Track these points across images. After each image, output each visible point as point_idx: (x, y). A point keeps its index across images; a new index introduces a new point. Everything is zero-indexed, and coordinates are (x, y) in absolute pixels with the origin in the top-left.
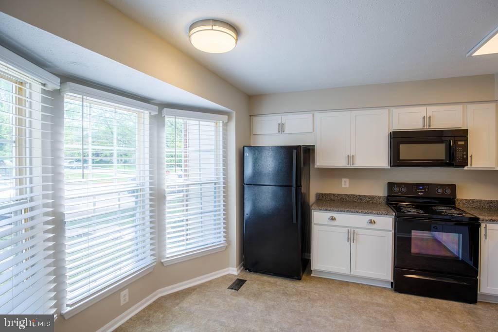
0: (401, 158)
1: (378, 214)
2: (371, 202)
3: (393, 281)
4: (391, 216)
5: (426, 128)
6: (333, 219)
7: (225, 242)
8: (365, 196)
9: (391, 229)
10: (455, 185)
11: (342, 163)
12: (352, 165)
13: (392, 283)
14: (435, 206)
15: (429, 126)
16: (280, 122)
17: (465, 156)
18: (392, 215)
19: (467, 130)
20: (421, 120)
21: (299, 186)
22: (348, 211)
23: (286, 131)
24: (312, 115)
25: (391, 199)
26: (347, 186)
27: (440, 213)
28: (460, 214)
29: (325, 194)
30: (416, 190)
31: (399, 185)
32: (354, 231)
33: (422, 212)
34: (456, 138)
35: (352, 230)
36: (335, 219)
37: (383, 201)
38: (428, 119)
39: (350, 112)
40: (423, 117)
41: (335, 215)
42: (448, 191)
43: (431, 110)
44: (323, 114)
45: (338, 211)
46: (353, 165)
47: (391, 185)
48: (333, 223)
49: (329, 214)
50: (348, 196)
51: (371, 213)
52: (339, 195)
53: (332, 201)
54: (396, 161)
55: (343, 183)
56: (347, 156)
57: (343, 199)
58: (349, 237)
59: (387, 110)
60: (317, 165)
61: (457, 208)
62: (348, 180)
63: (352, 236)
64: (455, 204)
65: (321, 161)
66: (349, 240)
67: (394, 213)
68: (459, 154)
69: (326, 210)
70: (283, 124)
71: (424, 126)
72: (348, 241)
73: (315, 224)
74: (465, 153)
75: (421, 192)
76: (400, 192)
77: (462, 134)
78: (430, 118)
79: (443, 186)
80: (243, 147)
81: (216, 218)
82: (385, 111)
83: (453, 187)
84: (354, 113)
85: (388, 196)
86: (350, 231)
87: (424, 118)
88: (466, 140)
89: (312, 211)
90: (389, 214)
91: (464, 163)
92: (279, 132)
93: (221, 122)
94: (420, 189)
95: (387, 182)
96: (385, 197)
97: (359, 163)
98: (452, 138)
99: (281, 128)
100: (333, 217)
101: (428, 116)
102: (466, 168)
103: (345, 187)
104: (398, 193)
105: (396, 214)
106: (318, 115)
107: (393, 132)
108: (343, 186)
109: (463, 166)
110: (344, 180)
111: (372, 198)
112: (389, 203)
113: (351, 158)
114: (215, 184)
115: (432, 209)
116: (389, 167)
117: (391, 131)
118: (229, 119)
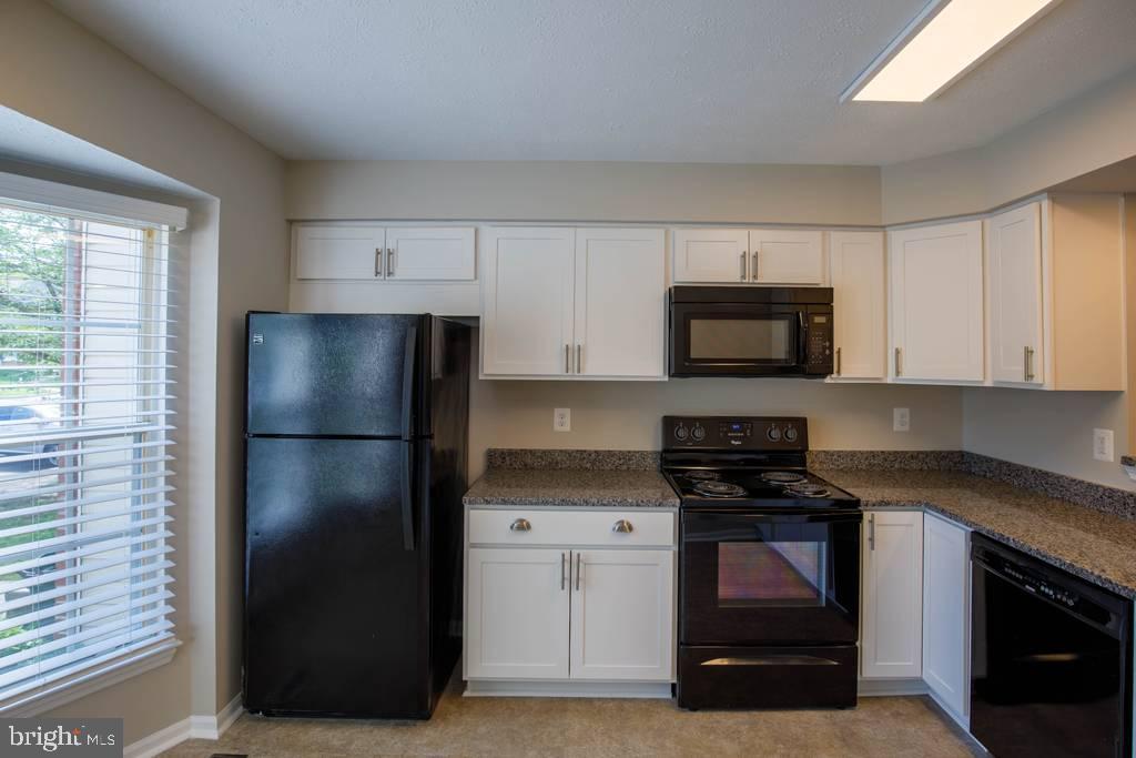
0: (694, 354)
1: (638, 505)
2: (625, 467)
3: (675, 681)
4: (671, 508)
5: (749, 281)
6: (523, 526)
7: (170, 634)
8: (611, 454)
9: (671, 543)
10: (805, 419)
11: (549, 367)
12: (576, 373)
13: (673, 685)
14: (766, 471)
15: (755, 277)
16: (380, 246)
17: (827, 352)
18: (674, 506)
19: (832, 289)
20: (738, 262)
21: (423, 437)
22: (564, 503)
23: (399, 273)
24: (473, 230)
25: (671, 457)
26: (567, 428)
27: (777, 492)
28: (820, 493)
29: (511, 453)
30: (726, 433)
31: (690, 422)
32: (579, 555)
33: (741, 491)
34: (811, 309)
35: (575, 552)
36: (529, 527)
37: (652, 464)
38: (751, 260)
39: (572, 230)
40: (741, 253)
41: (528, 514)
42: (792, 434)
43: (759, 239)
44: (503, 232)
45: (536, 504)
46: (579, 371)
47: (670, 423)
48: (524, 538)
49: (511, 515)
50: (569, 453)
51: (623, 503)
52: (544, 452)
53: (527, 468)
54: (683, 363)
55: (557, 419)
56: (564, 347)
57: (557, 463)
58: (567, 575)
59: (662, 231)
60: (486, 372)
61: (811, 474)
62: (567, 412)
63: (573, 572)
64: (804, 464)
65: (494, 362)
66: (567, 583)
67: (678, 501)
68: (816, 346)
69: (505, 502)
70: (390, 253)
71: (743, 277)
72: (563, 588)
73: (474, 546)
74: (827, 344)
75: (736, 438)
76: (691, 440)
77: (820, 299)
78: (756, 257)
79: (782, 422)
80: (248, 316)
81: (138, 555)
82: (656, 234)
83: (801, 424)
84: (584, 233)
85: (665, 451)
86: (567, 557)
87: (744, 256)
88: (830, 314)
89: (466, 507)
90: (665, 502)
91: (826, 366)
92: (377, 273)
93: (165, 227)
94: (735, 431)
95: (662, 415)
96: (655, 452)
97: (597, 368)
98: (803, 307)
99: (384, 263)
100: (522, 521)
101: (752, 253)
102: (828, 380)
103: (562, 431)
104: (685, 443)
105: (681, 503)
106: (490, 233)
107: (675, 287)
108: (557, 428)
109: (824, 376)
110: (558, 411)
111: (626, 456)
112: (667, 470)
113: (573, 354)
114: (139, 437)
115: (760, 480)
116: (666, 379)
117: (671, 285)
118: (196, 222)
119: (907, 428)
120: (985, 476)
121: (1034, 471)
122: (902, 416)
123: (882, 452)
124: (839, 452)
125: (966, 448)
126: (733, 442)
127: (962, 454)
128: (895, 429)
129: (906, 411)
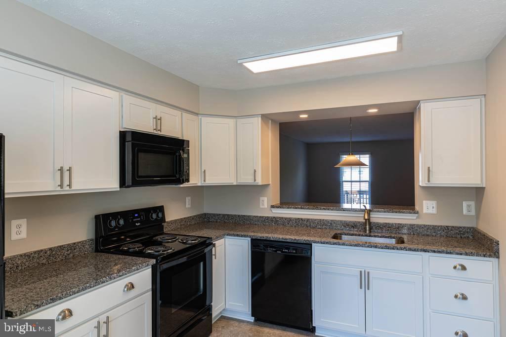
0: (140, 173)
1: (138, 270)
6: (65, 315)
8: (61, 248)
10: (163, 207)
15: (160, 131)
17: (188, 171)
19: (189, 141)
26: (24, 235)
30: (133, 219)
35: (104, 318)
37: (90, 248)
42: (160, 215)
45: (78, 292)
46: (69, 186)
50: (28, 256)
51: (130, 271)
54: (135, 178)
55: (14, 230)
62: (23, 222)
69: (54, 301)
71: (155, 129)
74: (188, 168)
75: (137, 222)
76: (117, 227)
78: (160, 119)
79: (155, 209)
87: (155, 118)
88: (188, 153)
94: (137, 217)
96: (91, 240)
101: (158, 117)
103: (19, 238)
110: (15, 223)
116: (119, 189)
117: (122, 129)
119: (190, 206)
120: (217, 222)
121: (239, 216)
122: (189, 200)
123: (184, 218)
124: (171, 221)
125: (205, 212)
126: (136, 224)
127: (205, 214)
128: (187, 207)
129: (190, 198)
